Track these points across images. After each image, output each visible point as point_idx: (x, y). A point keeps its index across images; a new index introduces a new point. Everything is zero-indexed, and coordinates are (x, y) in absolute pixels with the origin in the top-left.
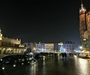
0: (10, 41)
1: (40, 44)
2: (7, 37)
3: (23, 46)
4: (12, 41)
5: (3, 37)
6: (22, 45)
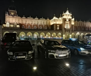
0: (85, 24)
2: (81, 21)
4: (87, 25)
5: (76, 21)
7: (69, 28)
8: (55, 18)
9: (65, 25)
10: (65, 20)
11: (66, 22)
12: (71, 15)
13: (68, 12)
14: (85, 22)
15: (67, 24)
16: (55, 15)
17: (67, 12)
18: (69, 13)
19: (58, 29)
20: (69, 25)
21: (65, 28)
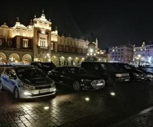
0: (77, 43)
1: (143, 47)
2: (71, 37)
3: (102, 53)
5: (63, 37)
6: (99, 51)
7: (46, 46)
8: (18, 24)
9: (38, 41)
10: (38, 31)
11: (40, 34)
12: (51, 23)
13: (44, 17)
14: (76, 39)
15: (43, 39)
16: (18, 18)
17: (42, 17)
18: (46, 20)
19: (25, 46)
20: (46, 41)
21: (39, 45)
